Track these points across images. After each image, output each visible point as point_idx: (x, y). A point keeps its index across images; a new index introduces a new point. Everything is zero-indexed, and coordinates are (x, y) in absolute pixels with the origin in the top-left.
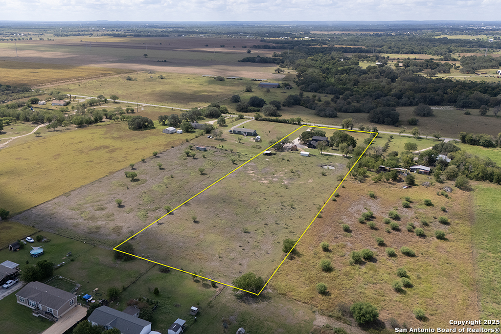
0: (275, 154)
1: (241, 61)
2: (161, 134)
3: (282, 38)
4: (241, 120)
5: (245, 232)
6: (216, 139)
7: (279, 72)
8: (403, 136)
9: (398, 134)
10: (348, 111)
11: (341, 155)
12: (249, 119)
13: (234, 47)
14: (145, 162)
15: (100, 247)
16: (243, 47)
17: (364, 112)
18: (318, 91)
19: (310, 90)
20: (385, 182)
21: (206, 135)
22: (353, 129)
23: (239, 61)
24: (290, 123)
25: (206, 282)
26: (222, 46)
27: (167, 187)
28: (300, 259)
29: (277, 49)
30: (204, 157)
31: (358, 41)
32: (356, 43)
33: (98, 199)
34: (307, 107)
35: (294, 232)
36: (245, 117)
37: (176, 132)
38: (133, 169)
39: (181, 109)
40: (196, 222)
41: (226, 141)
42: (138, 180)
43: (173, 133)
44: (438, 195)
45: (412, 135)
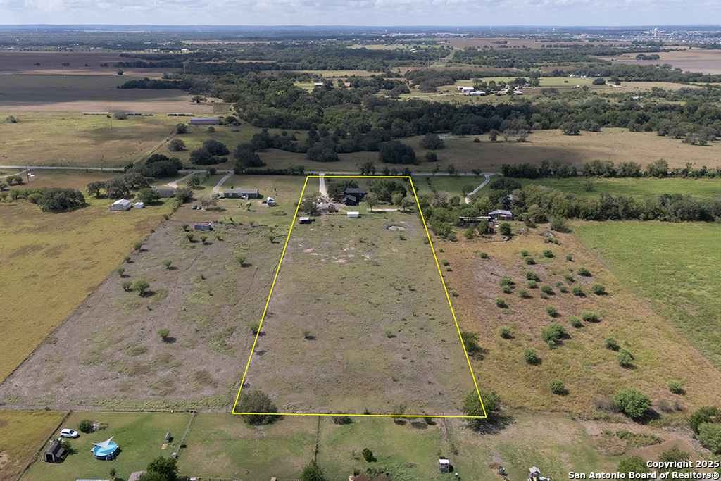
0: (314, 220)
1: (122, 87)
2: (109, 214)
3: (151, 52)
4: (214, 176)
5: (389, 337)
6: (207, 210)
7: (198, 102)
8: (438, 176)
9: (432, 174)
10: (345, 150)
11: (396, 210)
12: (225, 174)
13: (86, 65)
14: (131, 262)
15: (203, 412)
16: (102, 65)
17: (363, 150)
18: (281, 126)
19: (268, 125)
20: (478, 237)
21: (184, 205)
22: (376, 174)
23: (118, 87)
24: (289, 174)
25: (414, 421)
26: (66, 65)
27: (211, 295)
28: (490, 356)
29: (158, 67)
30: (219, 240)
31: (263, 55)
32: (262, 57)
33: (117, 336)
34: (285, 150)
35: (447, 323)
36: (218, 171)
37: (132, 207)
38: (123, 276)
39: (104, 169)
40: (310, 338)
41: (224, 210)
42: (151, 293)
43: (128, 209)
44: (546, 242)
45: (448, 174)
